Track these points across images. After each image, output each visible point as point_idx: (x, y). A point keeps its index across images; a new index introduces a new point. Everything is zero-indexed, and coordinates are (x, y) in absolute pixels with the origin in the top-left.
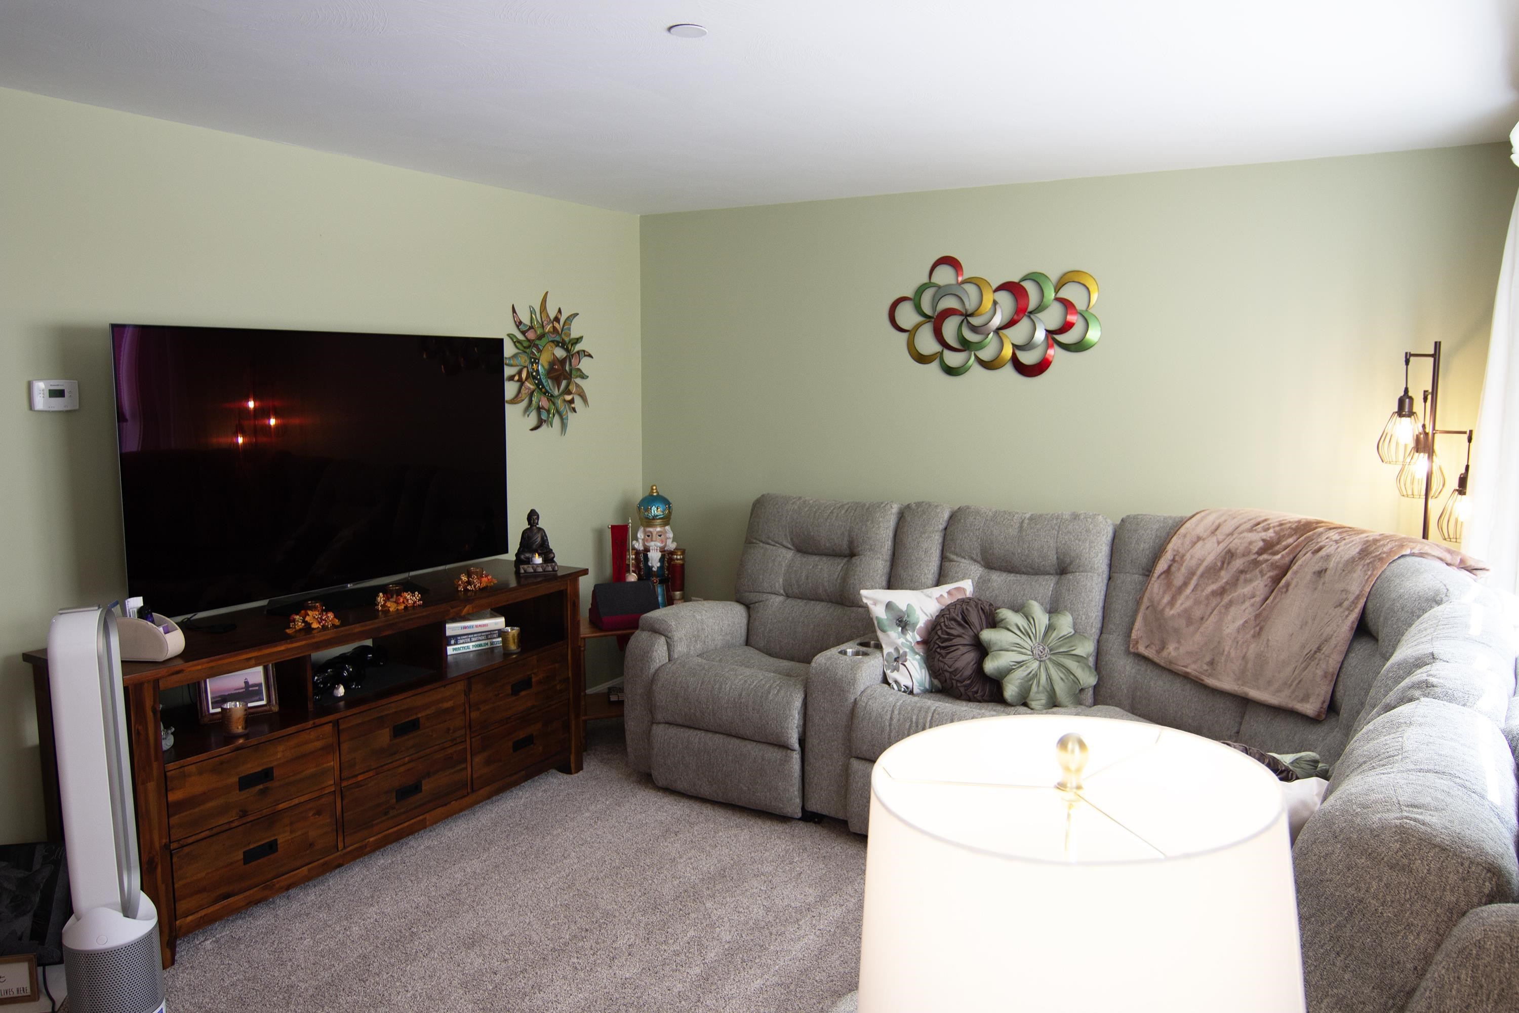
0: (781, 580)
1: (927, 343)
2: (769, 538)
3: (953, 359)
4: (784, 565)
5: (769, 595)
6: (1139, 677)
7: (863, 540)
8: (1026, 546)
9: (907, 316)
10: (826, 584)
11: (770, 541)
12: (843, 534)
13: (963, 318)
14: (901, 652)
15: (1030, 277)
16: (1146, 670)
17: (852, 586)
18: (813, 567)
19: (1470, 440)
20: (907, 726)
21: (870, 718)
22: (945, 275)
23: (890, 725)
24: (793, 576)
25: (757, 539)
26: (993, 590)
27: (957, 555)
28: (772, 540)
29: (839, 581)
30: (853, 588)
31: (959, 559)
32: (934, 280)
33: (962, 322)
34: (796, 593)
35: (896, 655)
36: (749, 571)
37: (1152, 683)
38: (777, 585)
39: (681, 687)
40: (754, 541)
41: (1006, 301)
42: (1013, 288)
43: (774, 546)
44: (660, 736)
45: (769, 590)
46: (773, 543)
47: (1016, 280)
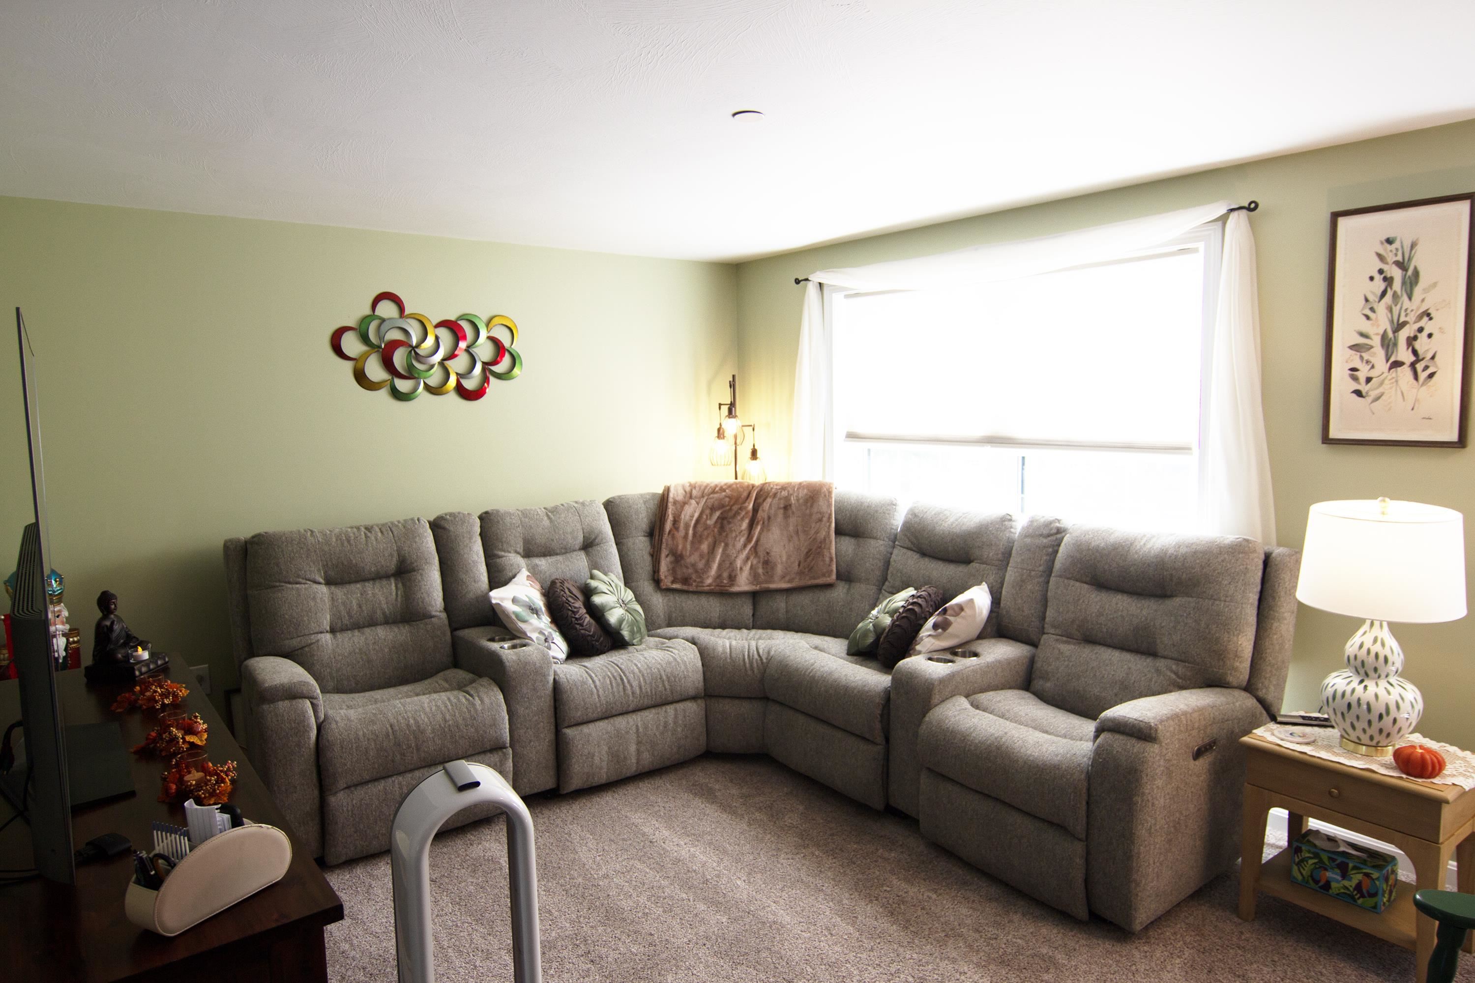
0: (328, 617)
1: (375, 370)
2: (298, 576)
3: (403, 385)
4: (326, 601)
5: (316, 635)
6: (671, 603)
7: (417, 556)
8: (561, 532)
9: (352, 345)
10: (385, 606)
11: (301, 580)
12: (391, 555)
13: (410, 349)
14: (546, 633)
15: (464, 317)
16: (675, 598)
17: (420, 600)
18: (362, 594)
19: (753, 430)
20: (608, 682)
21: (577, 689)
22: (387, 309)
23: (596, 687)
24: (342, 608)
25: (280, 581)
26: (546, 572)
27: (504, 551)
28: (303, 579)
29: (399, 600)
30: (423, 602)
31: (506, 554)
32: (377, 313)
33: (410, 352)
34: (347, 625)
35: (543, 638)
36: (287, 617)
37: (684, 605)
38: (325, 622)
39: (368, 740)
40: (278, 584)
41: (445, 335)
42: (452, 327)
43: (304, 584)
44: (345, 804)
45: (317, 630)
46: (304, 581)
47: (453, 318)
